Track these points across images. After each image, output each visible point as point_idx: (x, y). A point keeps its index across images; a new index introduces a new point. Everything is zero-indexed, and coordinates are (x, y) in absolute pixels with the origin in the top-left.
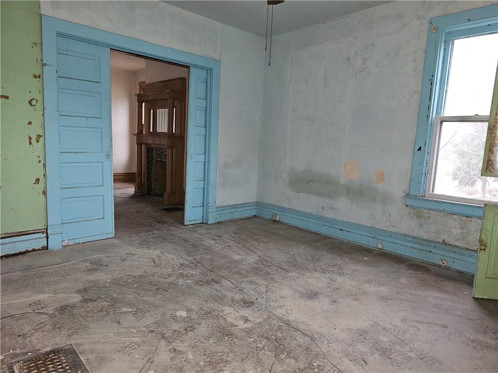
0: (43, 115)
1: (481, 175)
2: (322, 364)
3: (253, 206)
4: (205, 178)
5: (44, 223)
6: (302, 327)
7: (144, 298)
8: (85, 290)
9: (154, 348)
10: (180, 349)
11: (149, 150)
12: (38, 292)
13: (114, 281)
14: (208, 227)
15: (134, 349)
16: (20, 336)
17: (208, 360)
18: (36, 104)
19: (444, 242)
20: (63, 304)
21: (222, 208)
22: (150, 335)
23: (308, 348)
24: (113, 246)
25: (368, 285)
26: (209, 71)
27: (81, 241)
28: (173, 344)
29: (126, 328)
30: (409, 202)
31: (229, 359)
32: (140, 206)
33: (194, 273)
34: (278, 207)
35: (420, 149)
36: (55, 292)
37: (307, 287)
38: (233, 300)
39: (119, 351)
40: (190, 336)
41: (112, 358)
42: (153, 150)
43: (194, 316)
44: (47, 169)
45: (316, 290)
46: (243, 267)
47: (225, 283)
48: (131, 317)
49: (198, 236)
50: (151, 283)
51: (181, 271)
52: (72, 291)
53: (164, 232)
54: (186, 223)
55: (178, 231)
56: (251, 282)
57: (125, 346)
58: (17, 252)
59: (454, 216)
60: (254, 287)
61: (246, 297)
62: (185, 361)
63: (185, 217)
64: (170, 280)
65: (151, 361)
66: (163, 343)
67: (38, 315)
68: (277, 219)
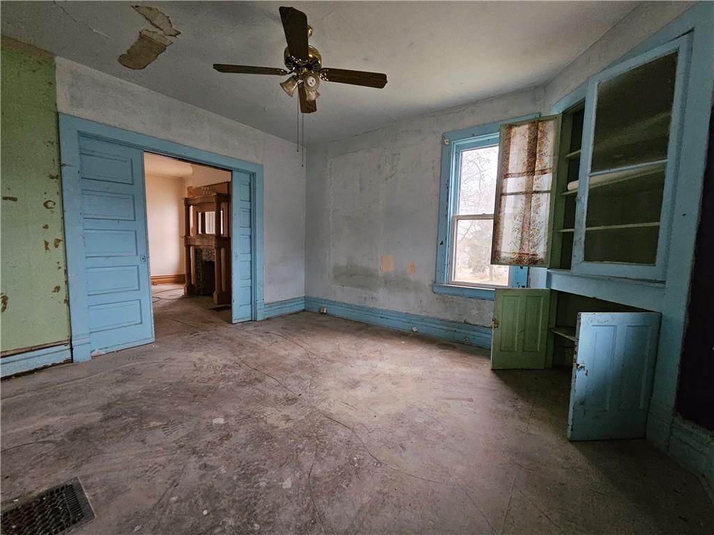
0: (63, 218)
1: (491, 264)
2: (362, 457)
3: (302, 300)
4: (253, 276)
5: (67, 334)
6: (344, 419)
7: (178, 408)
8: (109, 406)
9: (182, 467)
10: (212, 464)
11: (198, 252)
12: (47, 415)
13: (146, 392)
14: (257, 323)
15: (157, 471)
16: (7, 477)
17: (243, 472)
18: (53, 206)
19: (465, 322)
20: (78, 426)
21: (270, 305)
22: (179, 451)
23: (349, 441)
24: (152, 351)
25: (405, 368)
26: (252, 175)
27: (115, 349)
28: (205, 458)
29: (151, 446)
30: (436, 289)
31: (265, 467)
32: (188, 307)
33: (237, 373)
34: (325, 300)
35: (442, 243)
36: (71, 413)
37: (350, 377)
38: (276, 399)
39: (138, 478)
40: (225, 446)
41: (127, 489)
42: (201, 251)
43: (232, 421)
44: (69, 275)
45: (358, 378)
46: (288, 362)
47: (269, 381)
48: (160, 433)
49: (245, 334)
50: (188, 390)
51: (223, 373)
52: (93, 409)
53: (211, 332)
54: (234, 322)
55: (224, 330)
56: (296, 377)
57: (146, 469)
58: (32, 369)
59: (472, 299)
60: (298, 382)
61: (290, 394)
62: (215, 478)
63: (233, 315)
64: (211, 383)
65: (175, 484)
66: (193, 459)
67: (41, 444)
68: (325, 312)
